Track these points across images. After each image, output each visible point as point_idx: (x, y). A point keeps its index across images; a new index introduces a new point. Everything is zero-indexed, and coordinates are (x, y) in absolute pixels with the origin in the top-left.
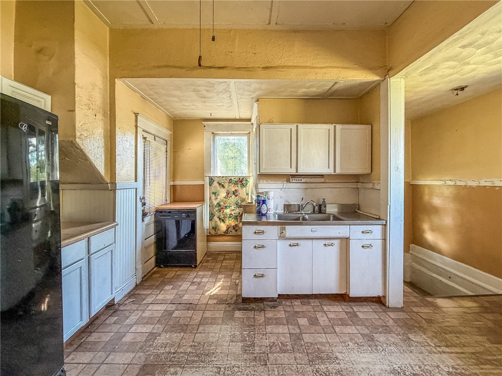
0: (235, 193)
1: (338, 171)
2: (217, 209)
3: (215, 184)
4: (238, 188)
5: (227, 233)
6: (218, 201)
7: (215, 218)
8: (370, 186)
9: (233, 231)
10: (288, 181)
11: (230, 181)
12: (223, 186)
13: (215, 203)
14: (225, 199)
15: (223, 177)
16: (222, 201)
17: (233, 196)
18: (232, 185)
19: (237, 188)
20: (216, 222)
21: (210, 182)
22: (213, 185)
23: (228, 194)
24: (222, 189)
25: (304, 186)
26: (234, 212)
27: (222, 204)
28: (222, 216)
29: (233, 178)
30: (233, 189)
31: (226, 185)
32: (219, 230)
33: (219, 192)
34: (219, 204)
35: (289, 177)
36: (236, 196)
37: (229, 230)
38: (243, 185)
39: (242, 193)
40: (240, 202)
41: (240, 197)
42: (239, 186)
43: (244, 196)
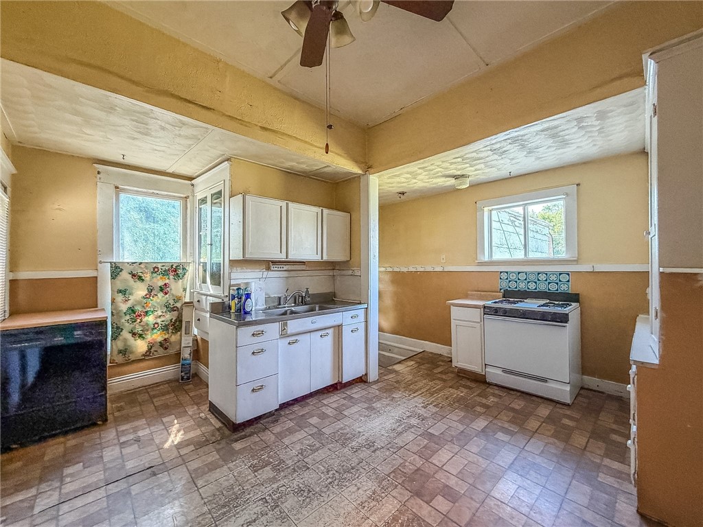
0: (164, 289)
1: (325, 258)
2: (128, 317)
3: (125, 275)
4: (170, 280)
5: (148, 356)
6: (129, 304)
7: (125, 334)
8: (350, 272)
9: (161, 351)
10: (268, 269)
11: (155, 270)
12: (140, 279)
13: (124, 307)
14: (145, 301)
15: (141, 263)
16: (139, 303)
17: (161, 295)
18: (159, 277)
19: (167, 281)
20: (125, 340)
21: (112, 273)
22: (119, 278)
23: (150, 290)
24: (139, 284)
25: (285, 274)
26: (163, 319)
27: (138, 308)
28: (139, 329)
29: (159, 266)
30: (161, 283)
31: (147, 277)
32: (132, 352)
33: (132, 289)
34: (132, 310)
35: (269, 264)
36: (166, 294)
37: (152, 350)
38: (177, 276)
39: (176, 287)
40: (171, 302)
41: (173, 295)
42: (171, 277)
43: (179, 293)
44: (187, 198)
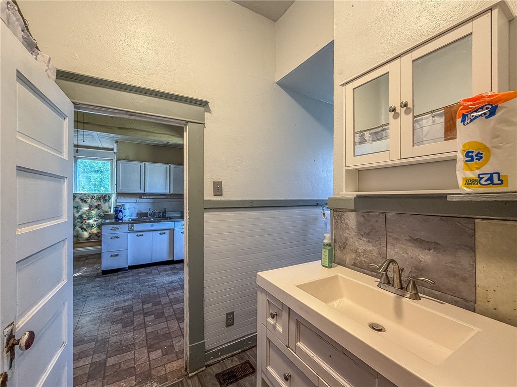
0: (98, 207)
1: (171, 192)
2: (79, 220)
3: (77, 200)
4: (101, 202)
5: (89, 240)
6: (80, 214)
7: (78, 228)
9: (96, 237)
10: (141, 197)
11: (93, 197)
12: (85, 202)
13: (77, 215)
14: (87, 212)
15: (85, 194)
16: (85, 213)
17: (96, 210)
18: (95, 201)
19: (100, 203)
20: (78, 231)
23: (91, 207)
24: (84, 204)
25: (151, 201)
26: (97, 222)
27: (84, 216)
28: (85, 226)
29: (95, 195)
30: (96, 204)
31: (89, 201)
32: (81, 237)
33: (81, 206)
34: (81, 217)
35: (140, 195)
36: (99, 209)
37: (92, 237)
38: (105, 201)
39: (105, 206)
40: (102, 213)
41: (103, 210)
42: (102, 201)
43: (107, 209)
44: (112, 160)
